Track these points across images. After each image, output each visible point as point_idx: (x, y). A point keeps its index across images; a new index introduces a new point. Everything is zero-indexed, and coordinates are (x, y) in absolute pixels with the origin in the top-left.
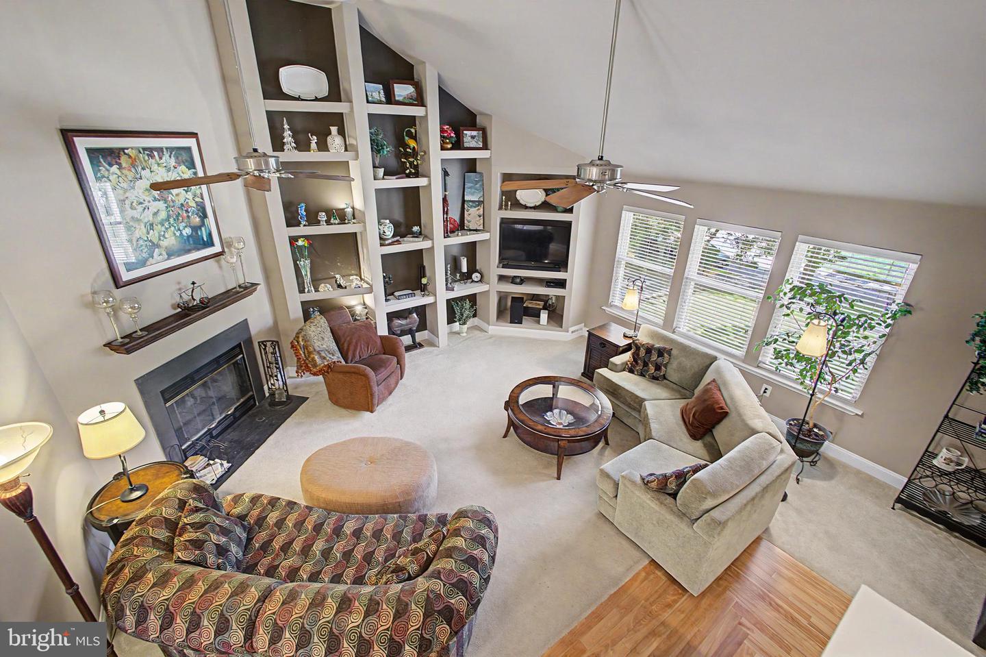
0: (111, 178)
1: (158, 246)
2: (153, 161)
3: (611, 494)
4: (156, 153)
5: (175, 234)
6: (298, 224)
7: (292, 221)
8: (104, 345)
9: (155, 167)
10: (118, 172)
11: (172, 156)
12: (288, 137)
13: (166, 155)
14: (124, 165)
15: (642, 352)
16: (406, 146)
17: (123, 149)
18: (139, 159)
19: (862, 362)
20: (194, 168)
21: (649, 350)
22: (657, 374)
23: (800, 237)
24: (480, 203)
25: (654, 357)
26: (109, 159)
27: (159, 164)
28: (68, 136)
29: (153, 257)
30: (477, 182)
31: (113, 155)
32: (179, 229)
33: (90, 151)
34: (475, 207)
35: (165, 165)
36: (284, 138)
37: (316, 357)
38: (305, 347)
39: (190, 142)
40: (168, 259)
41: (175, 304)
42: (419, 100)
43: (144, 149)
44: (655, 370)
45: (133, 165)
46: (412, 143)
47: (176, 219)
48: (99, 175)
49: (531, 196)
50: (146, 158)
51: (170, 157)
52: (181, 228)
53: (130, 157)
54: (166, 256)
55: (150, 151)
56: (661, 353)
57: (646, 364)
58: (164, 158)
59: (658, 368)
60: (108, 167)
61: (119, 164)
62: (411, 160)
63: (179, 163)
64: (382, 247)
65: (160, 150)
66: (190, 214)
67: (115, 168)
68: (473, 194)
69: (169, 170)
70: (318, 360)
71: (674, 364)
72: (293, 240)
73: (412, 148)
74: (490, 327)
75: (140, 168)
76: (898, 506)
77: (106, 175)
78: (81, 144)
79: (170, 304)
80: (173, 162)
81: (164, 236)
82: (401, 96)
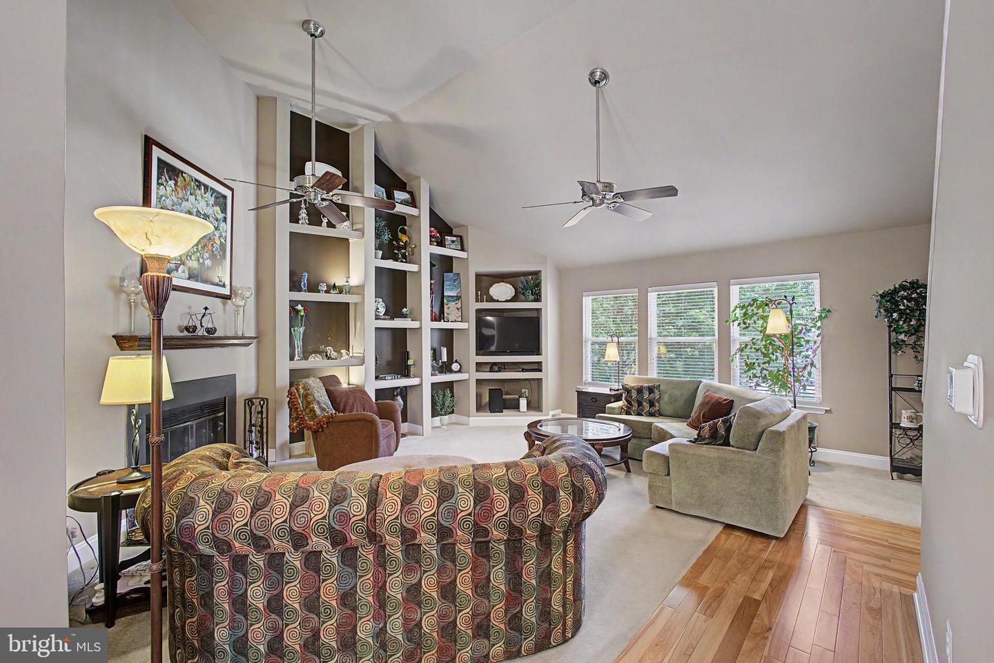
0: (167, 188)
1: (183, 264)
2: (199, 192)
3: (663, 472)
4: (203, 187)
5: (199, 260)
6: (300, 290)
7: (295, 286)
8: (113, 336)
9: (199, 198)
10: (173, 186)
11: (213, 196)
12: (303, 214)
13: (208, 194)
14: (179, 184)
15: (634, 394)
16: (398, 240)
17: (182, 172)
18: (190, 185)
19: (812, 365)
20: (226, 214)
21: (640, 391)
22: (652, 410)
23: (732, 281)
24: (458, 298)
25: (646, 396)
26: (170, 173)
27: (202, 197)
28: (149, 143)
29: (177, 271)
30: (455, 281)
31: (174, 173)
32: (203, 258)
33: (159, 160)
34: (454, 301)
35: (206, 199)
36: (299, 215)
37: (316, 407)
38: (306, 396)
39: (228, 193)
40: (189, 279)
41: (182, 326)
42: (413, 203)
43: (196, 180)
44: (650, 407)
45: (185, 187)
46: (404, 238)
47: (203, 247)
48: (160, 181)
49: (501, 291)
50: (195, 188)
51: (211, 196)
52: (205, 257)
53: (185, 180)
54: (187, 276)
55: (199, 184)
56: (651, 390)
57: (640, 404)
58: (207, 194)
59: (652, 404)
60: (168, 179)
61: (176, 181)
62: (403, 251)
63: (216, 204)
64: (378, 321)
65: (206, 187)
66: (214, 249)
67: (172, 183)
68: (451, 290)
69: (208, 205)
70: (318, 412)
71: (666, 398)
72: (293, 304)
73: (404, 241)
74: (471, 419)
75: (189, 193)
76: (895, 474)
77: (165, 183)
78: (157, 153)
79: (177, 325)
80: (212, 200)
81: (191, 257)
82: (399, 199)
